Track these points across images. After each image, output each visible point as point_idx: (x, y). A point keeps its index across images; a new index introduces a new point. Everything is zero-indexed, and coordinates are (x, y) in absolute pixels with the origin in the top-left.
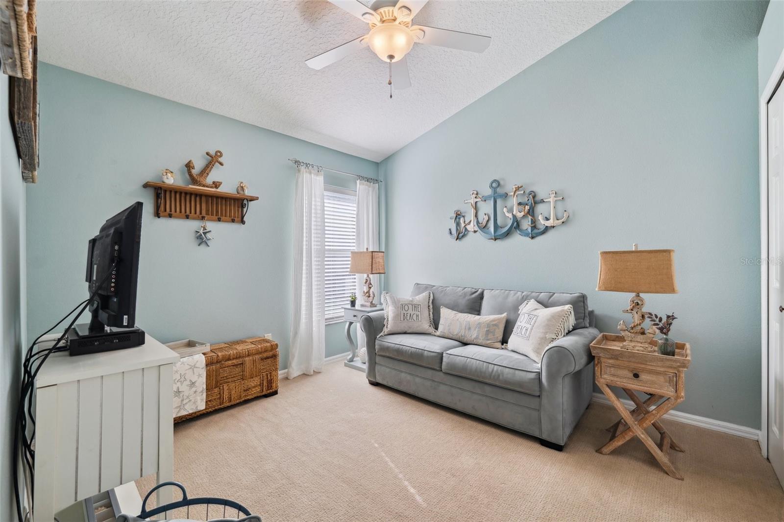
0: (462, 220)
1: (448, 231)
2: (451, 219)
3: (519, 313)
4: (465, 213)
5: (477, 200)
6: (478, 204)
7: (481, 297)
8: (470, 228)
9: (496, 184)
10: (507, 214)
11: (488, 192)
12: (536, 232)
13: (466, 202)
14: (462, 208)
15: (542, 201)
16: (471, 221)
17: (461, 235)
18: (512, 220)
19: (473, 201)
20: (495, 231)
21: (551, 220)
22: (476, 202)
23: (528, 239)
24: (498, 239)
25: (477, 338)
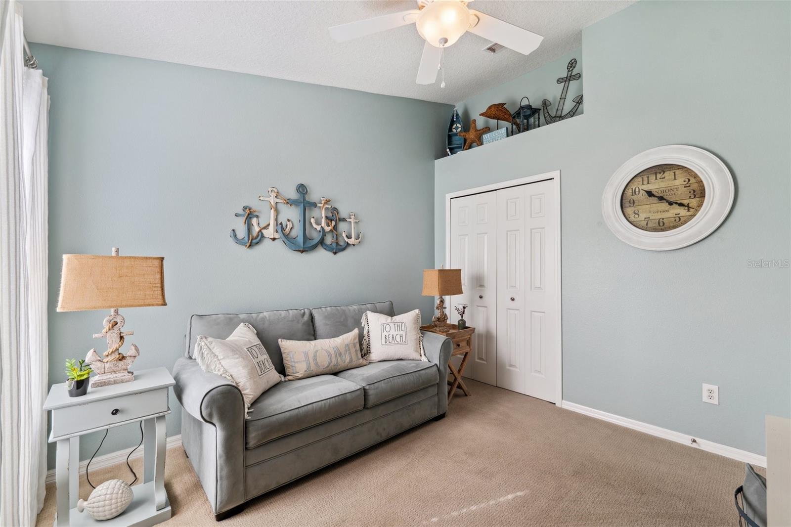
0: (254, 221)
1: (230, 232)
2: (236, 216)
3: (363, 325)
4: (259, 212)
5: (278, 200)
6: (279, 206)
7: (312, 318)
8: (269, 233)
9: (302, 189)
10: (315, 226)
11: (293, 195)
12: (338, 248)
13: (261, 198)
14: (255, 205)
15: (344, 220)
16: (269, 225)
17: (254, 241)
18: (322, 233)
19: (273, 200)
20: (304, 242)
21: (353, 239)
22: (277, 202)
23: (330, 254)
24: (305, 251)
25: (351, 360)
